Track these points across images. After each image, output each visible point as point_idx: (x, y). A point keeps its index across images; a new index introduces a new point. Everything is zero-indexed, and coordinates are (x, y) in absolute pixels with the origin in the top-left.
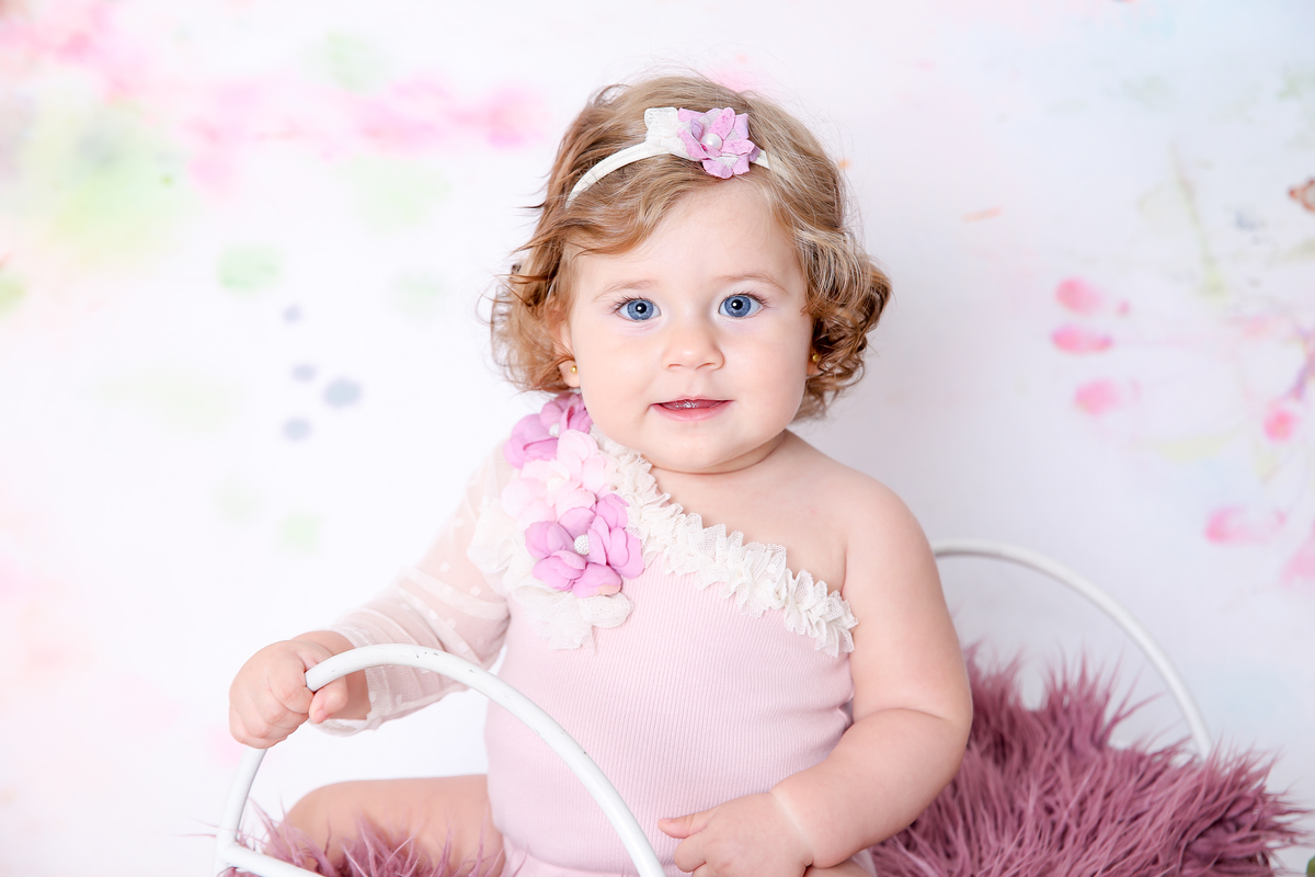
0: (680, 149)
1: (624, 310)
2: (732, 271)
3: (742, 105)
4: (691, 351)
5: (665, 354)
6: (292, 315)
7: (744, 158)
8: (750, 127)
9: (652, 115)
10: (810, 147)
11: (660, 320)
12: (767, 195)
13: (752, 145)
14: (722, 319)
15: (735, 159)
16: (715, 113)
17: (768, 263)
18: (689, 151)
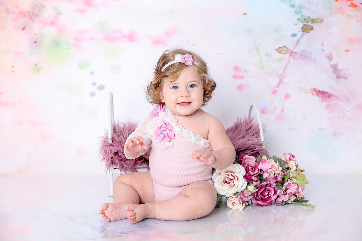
0: (181, 61)
1: (173, 88)
2: (191, 81)
3: (190, 54)
4: (185, 94)
5: (180, 94)
6: (92, 73)
7: (192, 62)
8: (192, 57)
9: (176, 56)
10: (202, 60)
11: (179, 89)
12: (196, 68)
13: (193, 60)
14: (189, 89)
15: (190, 62)
16: (186, 55)
17: (197, 79)
18: (183, 61)
